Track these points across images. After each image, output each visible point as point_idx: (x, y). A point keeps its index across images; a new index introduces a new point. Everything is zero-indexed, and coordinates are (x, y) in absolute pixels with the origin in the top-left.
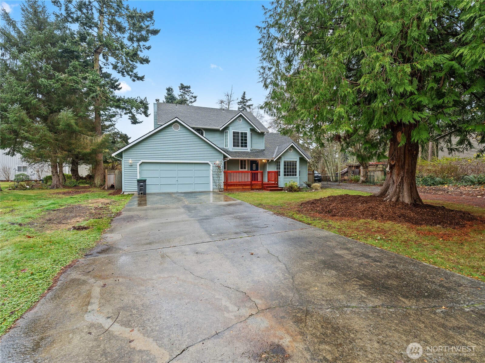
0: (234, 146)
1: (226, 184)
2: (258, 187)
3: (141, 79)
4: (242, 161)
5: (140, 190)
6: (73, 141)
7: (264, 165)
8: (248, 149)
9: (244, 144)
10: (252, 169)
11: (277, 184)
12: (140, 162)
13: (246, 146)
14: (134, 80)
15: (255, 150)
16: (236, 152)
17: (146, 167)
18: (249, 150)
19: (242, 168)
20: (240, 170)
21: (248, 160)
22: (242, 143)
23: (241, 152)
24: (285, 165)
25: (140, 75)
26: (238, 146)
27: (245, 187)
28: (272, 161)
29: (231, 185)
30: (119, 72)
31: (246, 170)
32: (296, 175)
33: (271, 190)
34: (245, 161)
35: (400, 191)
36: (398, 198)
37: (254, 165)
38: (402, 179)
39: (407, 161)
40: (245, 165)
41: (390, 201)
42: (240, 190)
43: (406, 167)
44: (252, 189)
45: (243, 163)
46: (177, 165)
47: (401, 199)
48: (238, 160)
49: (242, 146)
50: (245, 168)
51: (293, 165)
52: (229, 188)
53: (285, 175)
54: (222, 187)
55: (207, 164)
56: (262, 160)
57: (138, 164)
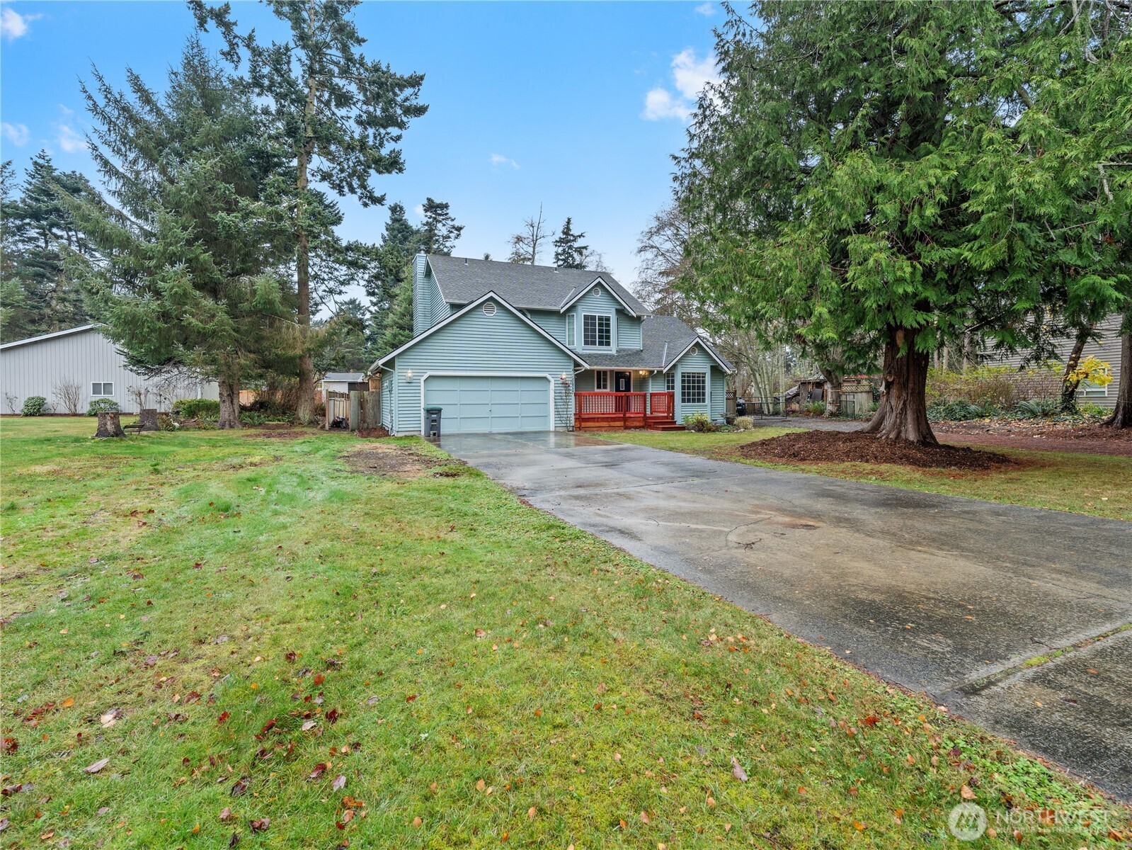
0: (586, 343)
1: (580, 418)
2: (637, 424)
3: (380, 201)
4: (599, 372)
5: (432, 428)
6: (266, 332)
7: (643, 382)
8: (612, 350)
9: (605, 340)
10: (618, 389)
11: (673, 417)
12: (426, 376)
13: (608, 344)
14: (366, 205)
15: (624, 350)
16: (588, 356)
17: (436, 385)
18: (614, 352)
19: (599, 387)
20: (597, 390)
21: (612, 371)
22: (601, 337)
23: (600, 355)
24: (683, 381)
25: (377, 194)
26: (593, 343)
27: (612, 424)
28: (660, 372)
29: (588, 420)
31: (608, 390)
32: (704, 400)
33: (664, 429)
34: (605, 372)
35: (901, 423)
36: (899, 433)
37: (622, 381)
38: (904, 404)
39: (911, 377)
40: (605, 380)
41: (887, 438)
43: (911, 385)
44: (626, 428)
45: (601, 377)
46: (490, 380)
47: (903, 435)
48: (593, 371)
49: (601, 344)
50: (605, 387)
51: (699, 382)
52: (584, 424)
53: (683, 401)
54: (574, 422)
55: (545, 378)
56: (638, 371)
57: (423, 379)
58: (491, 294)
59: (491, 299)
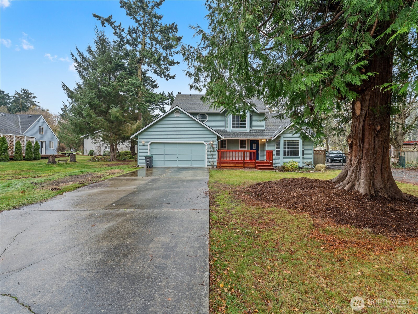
0: (233, 127)
1: (219, 162)
2: (251, 166)
3: (173, 77)
4: (241, 141)
5: (147, 164)
6: (121, 128)
7: (264, 145)
8: (248, 129)
9: (243, 125)
10: (252, 149)
11: (272, 163)
12: (150, 143)
13: (245, 127)
14: (167, 80)
15: (255, 130)
16: (234, 133)
17: (154, 146)
18: (248, 131)
19: (241, 147)
20: (240, 149)
21: (248, 140)
22: (241, 124)
23: (240, 132)
24: (285, 145)
25: (171, 75)
26: (237, 127)
27: (237, 165)
28: (270, 140)
29: (224, 163)
30: (158, 75)
31: (246, 149)
32: (298, 155)
33: (261, 169)
34: (245, 141)
35: (356, 177)
36: (353, 186)
37: (254, 145)
38: (359, 162)
39: (366, 139)
40: (245, 144)
42: (232, 168)
43: (366, 147)
44: (245, 167)
45: (243, 143)
46: (177, 144)
47: (356, 188)
48: (238, 140)
49: (241, 127)
50: (245, 147)
51: (295, 145)
52: (222, 165)
53: (285, 155)
54: (216, 164)
55: (203, 143)
56: (262, 140)
57: (149, 144)
58: (177, 107)
59: (177, 109)
